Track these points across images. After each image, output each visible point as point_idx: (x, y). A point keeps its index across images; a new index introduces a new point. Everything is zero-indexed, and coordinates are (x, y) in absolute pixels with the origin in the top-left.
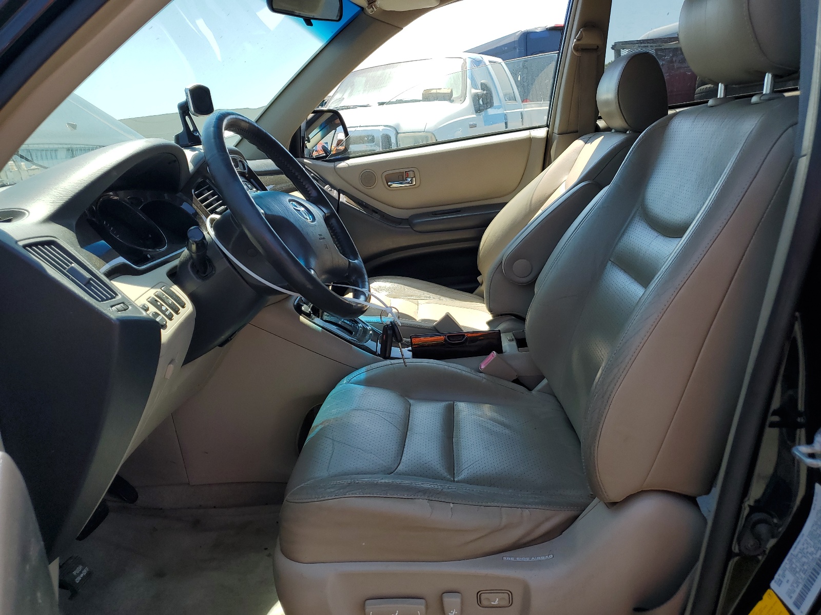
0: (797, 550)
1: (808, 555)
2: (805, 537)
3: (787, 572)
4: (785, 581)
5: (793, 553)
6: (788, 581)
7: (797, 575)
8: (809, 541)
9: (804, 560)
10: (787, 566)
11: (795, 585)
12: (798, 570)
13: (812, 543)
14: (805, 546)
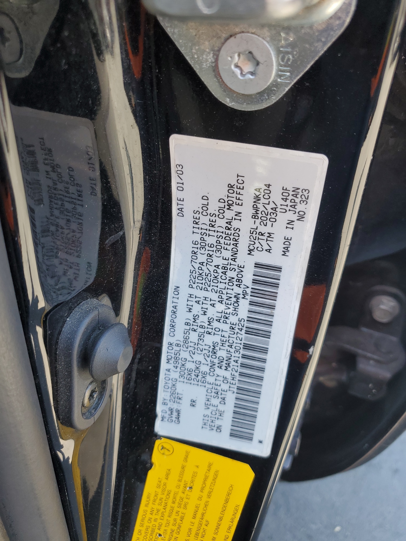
0: (180, 328)
1: (215, 324)
2: (185, 291)
3: (181, 388)
4: (184, 407)
5: (173, 340)
6: (193, 403)
7: (210, 379)
8: (201, 294)
9: (209, 340)
10: (175, 375)
11: (215, 401)
12: (204, 368)
13: (215, 297)
14: (197, 309)
